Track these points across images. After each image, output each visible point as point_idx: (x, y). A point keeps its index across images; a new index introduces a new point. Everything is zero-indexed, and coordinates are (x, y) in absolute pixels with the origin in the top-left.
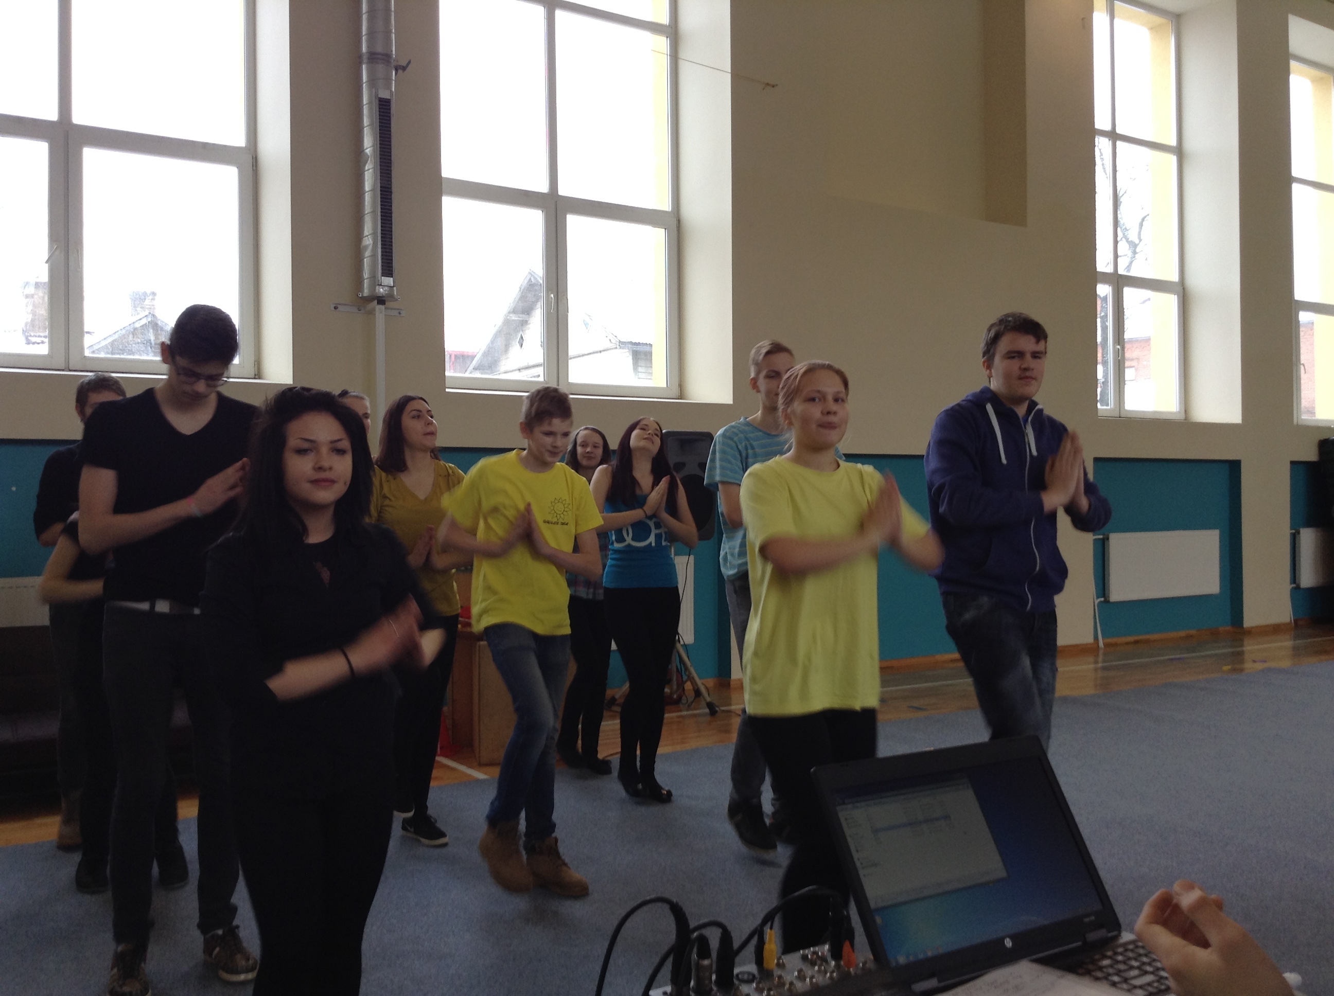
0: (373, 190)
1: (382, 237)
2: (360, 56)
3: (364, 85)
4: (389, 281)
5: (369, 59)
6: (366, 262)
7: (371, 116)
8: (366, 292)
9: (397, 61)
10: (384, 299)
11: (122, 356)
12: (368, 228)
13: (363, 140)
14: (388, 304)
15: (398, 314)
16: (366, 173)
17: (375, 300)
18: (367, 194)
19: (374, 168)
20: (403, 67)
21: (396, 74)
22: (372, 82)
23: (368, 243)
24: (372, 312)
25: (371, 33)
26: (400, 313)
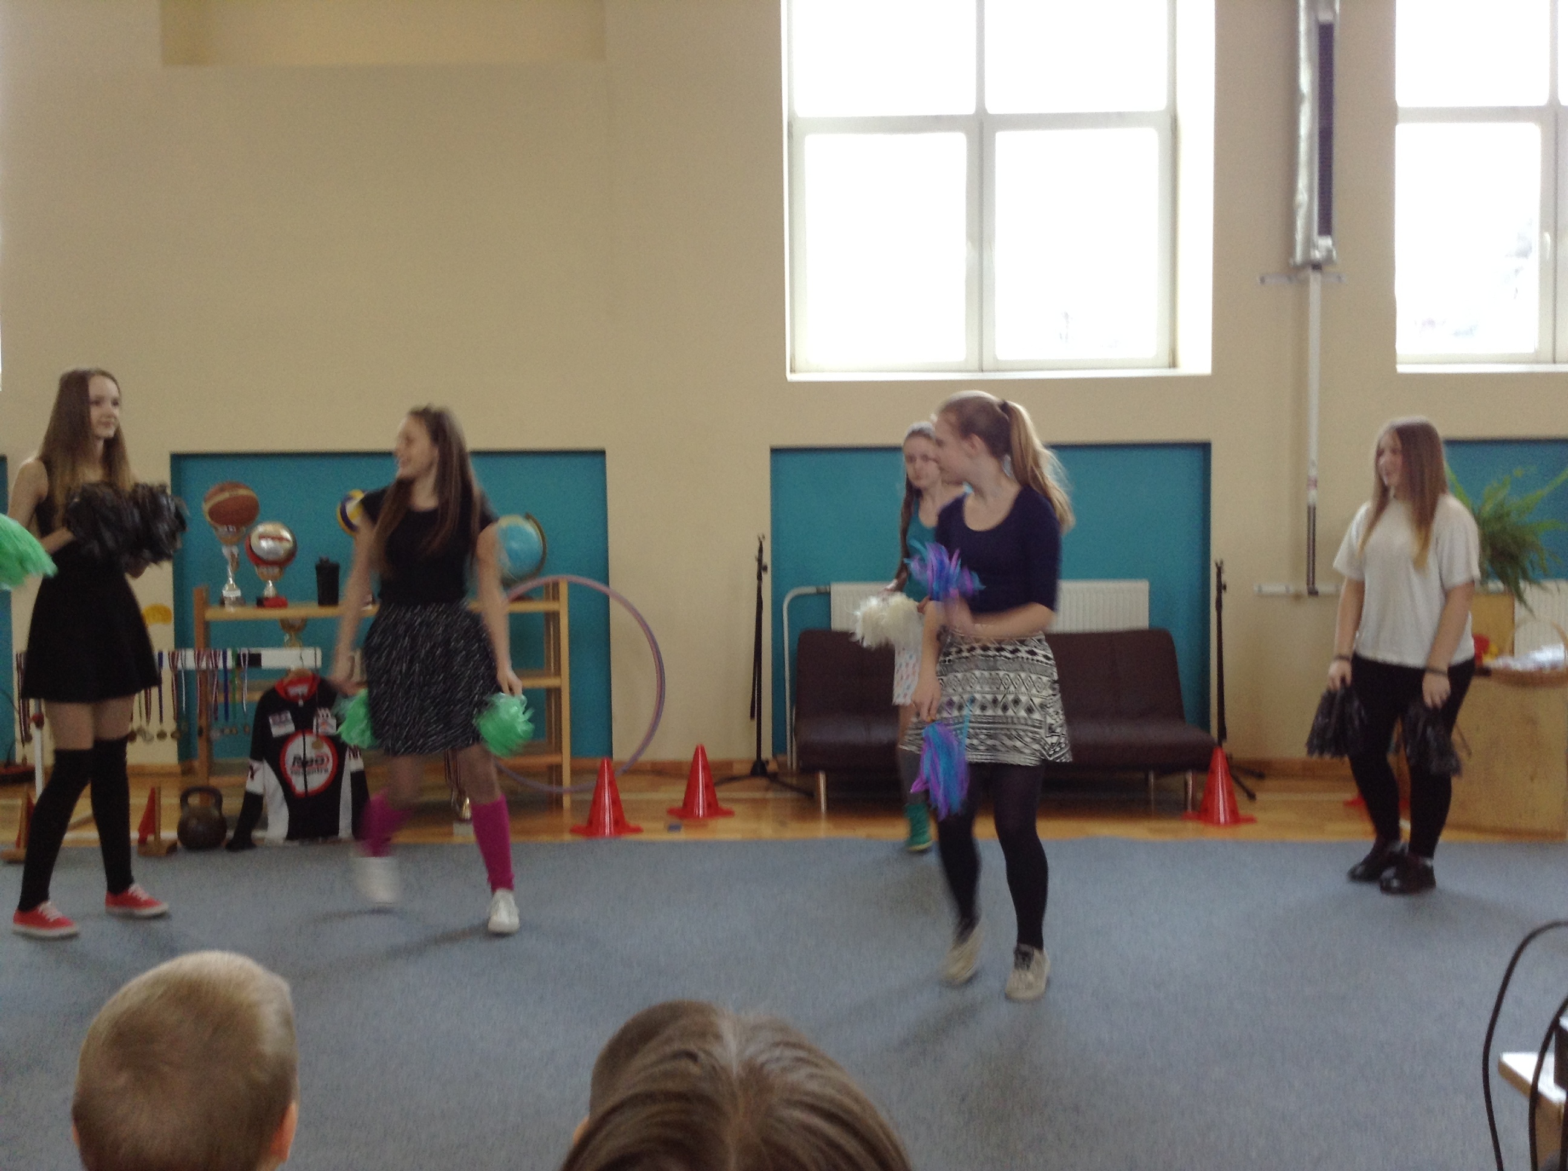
0: (1310, 136)
1: (1319, 189)
3: (1301, 11)
4: (1326, 242)
6: (1300, 223)
7: (1309, 47)
8: (1299, 259)
10: (1320, 264)
12: (1303, 182)
13: (1299, 77)
14: (1328, 269)
15: (1337, 282)
16: (1302, 116)
18: (1302, 142)
19: (1312, 110)
22: (1312, 4)
23: (1302, 199)
24: (1305, 283)
26: (1339, 278)
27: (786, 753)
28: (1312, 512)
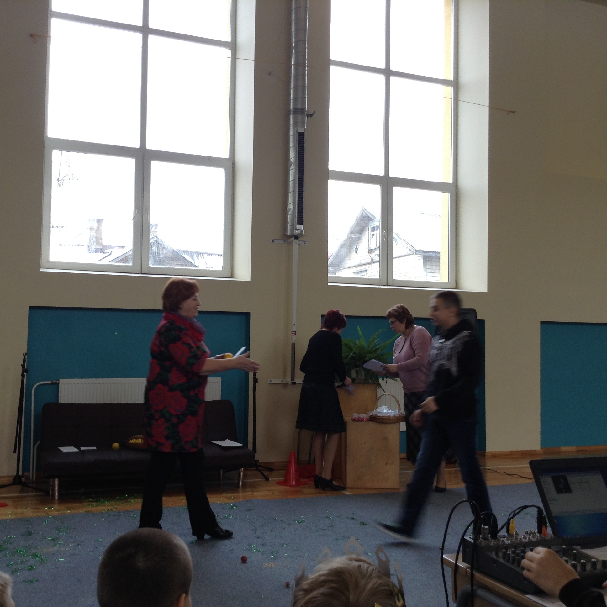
0: (294, 180)
1: (298, 204)
2: (289, 111)
3: (291, 125)
4: (300, 227)
5: (294, 112)
6: (289, 217)
7: (294, 142)
8: (289, 233)
9: (308, 112)
10: (298, 236)
11: (167, 267)
12: (290, 200)
13: (290, 154)
14: (300, 239)
15: (304, 244)
16: (291, 171)
17: (293, 237)
18: (290, 182)
19: (295, 168)
20: (311, 115)
21: (307, 119)
22: (295, 124)
23: (290, 208)
24: (291, 244)
25: (295, 99)
27: (29, 472)
28: (294, 346)
